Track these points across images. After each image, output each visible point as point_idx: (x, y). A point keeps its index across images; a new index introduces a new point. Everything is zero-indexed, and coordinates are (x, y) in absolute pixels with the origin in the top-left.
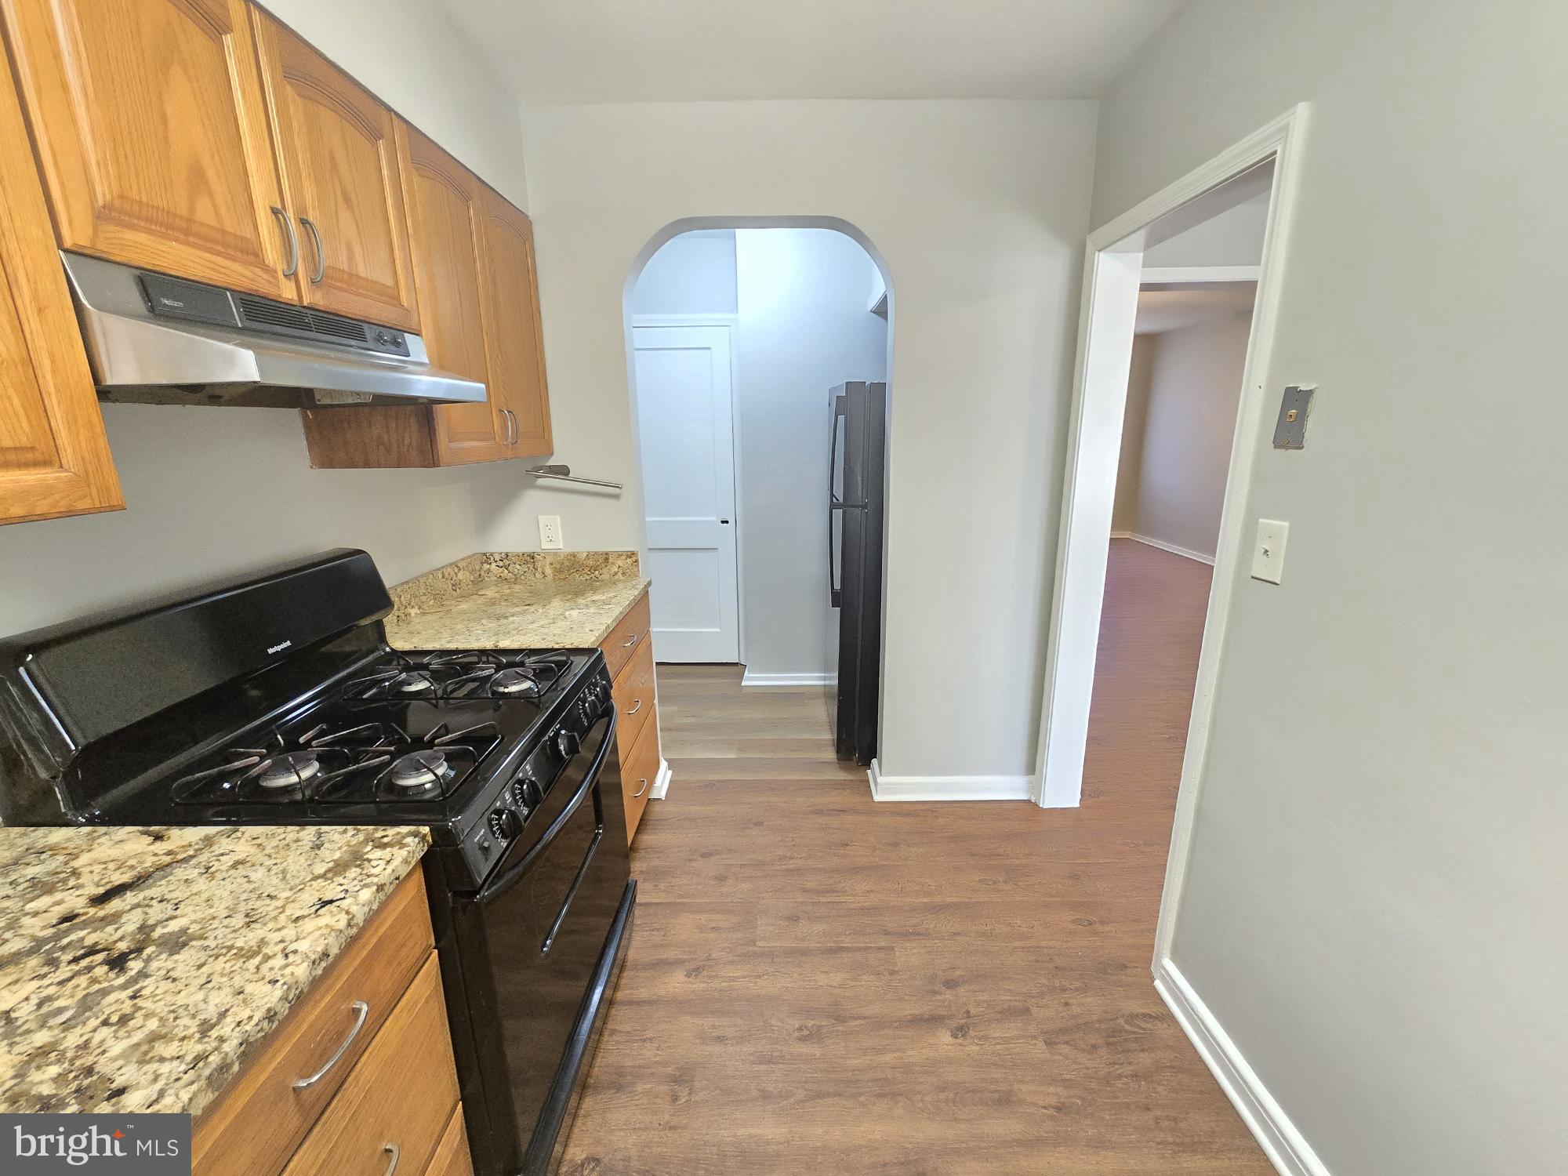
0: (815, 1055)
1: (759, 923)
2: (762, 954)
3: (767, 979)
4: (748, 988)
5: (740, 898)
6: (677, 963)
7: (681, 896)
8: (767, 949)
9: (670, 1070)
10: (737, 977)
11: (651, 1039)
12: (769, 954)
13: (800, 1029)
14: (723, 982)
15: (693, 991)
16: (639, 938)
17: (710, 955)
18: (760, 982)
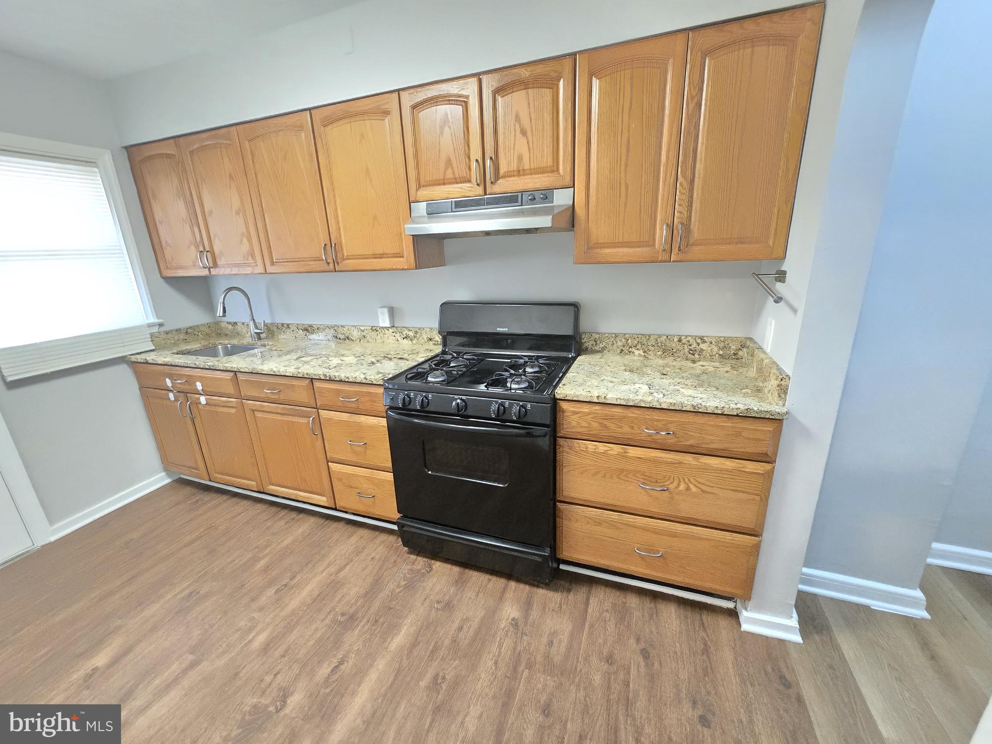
0: (422, 681)
1: (549, 678)
2: (515, 670)
3: (492, 669)
4: (489, 653)
5: (581, 671)
6: (526, 616)
7: (592, 626)
8: (519, 676)
9: (455, 602)
10: (501, 648)
11: (477, 596)
12: (514, 674)
13: (444, 678)
14: (500, 639)
15: (500, 620)
16: (555, 596)
17: (526, 635)
18: (490, 663)
